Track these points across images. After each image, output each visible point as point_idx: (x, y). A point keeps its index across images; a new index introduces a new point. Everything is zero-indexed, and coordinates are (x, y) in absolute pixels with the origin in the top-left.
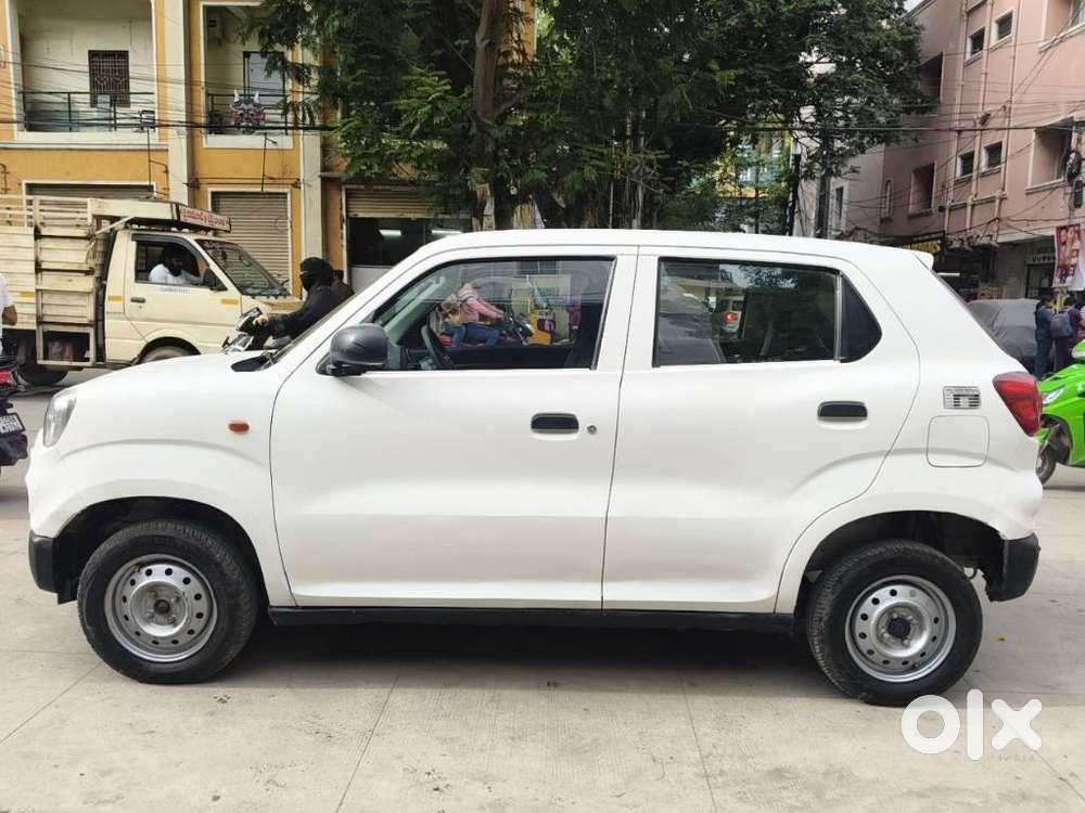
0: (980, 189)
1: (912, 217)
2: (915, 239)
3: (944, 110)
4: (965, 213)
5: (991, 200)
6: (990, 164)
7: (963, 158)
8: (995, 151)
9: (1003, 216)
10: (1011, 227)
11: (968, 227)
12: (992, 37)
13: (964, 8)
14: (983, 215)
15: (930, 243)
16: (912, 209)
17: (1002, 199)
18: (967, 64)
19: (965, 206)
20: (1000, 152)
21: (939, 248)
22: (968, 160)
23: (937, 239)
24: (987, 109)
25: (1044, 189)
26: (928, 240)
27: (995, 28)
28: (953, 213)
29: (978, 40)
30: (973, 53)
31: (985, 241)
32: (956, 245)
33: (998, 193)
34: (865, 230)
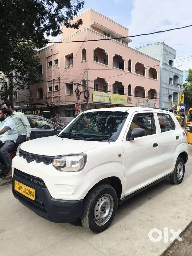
0: (54, 95)
1: (38, 99)
2: (40, 104)
3: (44, 76)
4: (52, 99)
5: (58, 97)
6: (56, 89)
7: (49, 87)
8: (57, 87)
9: (60, 100)
10: (62, 102)
11: (53, 102)
12: (53, 63)
13: (46, 56)
14: (55, 100)
15: (44, 105)
16: (38, 97)
17: (60, 97)
18: (48, 68)
19: (51, 98)
20: (58, 87)
21: (46, 106)
22: (51, 88)
23: (46, 104)
24: (54, 78)
25: (69, 95)
26: (43, 104)
27: (54, 62)
28: (48, 99)
29: (50, 63)
30: (49, 66)
31: (57, 105)
32: (50, 106)
33: (59, 96)
34: (26, 101)
